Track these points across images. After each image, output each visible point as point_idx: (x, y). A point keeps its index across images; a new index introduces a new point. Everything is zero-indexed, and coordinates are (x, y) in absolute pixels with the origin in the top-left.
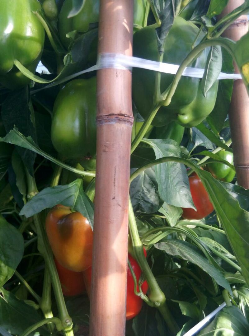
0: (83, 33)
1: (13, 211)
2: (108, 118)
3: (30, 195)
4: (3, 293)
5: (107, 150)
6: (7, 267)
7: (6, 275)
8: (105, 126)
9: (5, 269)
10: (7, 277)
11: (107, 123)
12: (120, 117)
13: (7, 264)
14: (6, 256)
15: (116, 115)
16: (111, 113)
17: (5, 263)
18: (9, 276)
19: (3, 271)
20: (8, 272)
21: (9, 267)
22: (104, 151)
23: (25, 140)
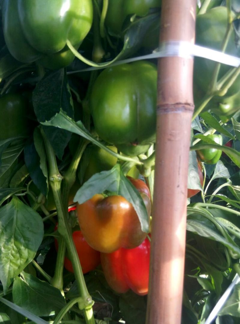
0: (141, 17)
1: (26, 193)
2: (174, 106)
3: (53, 178)
4: (23, 276)
5: (173, 139)
6: (27, 250)
7: (26, 258)
8: (171, 115)
9: (25, 252)
10: (27, 260)
11: (172, 112)
12: (186, 106)
13: (27, 247)
14: (25, 238)
15: (183, 104)
16: (178, 102)
17: (24, 246)
18: (29, 259)
19: (23, 255)
20: (28, 255)
21: (29, 250)
22: (169, 140)
23: (74, 124)
